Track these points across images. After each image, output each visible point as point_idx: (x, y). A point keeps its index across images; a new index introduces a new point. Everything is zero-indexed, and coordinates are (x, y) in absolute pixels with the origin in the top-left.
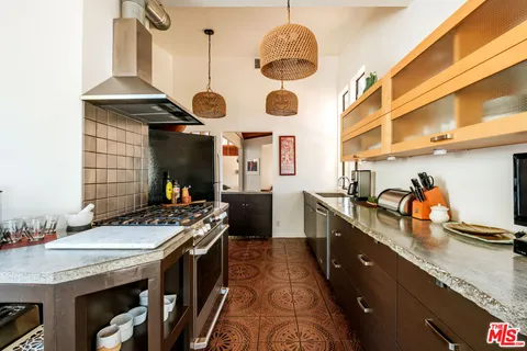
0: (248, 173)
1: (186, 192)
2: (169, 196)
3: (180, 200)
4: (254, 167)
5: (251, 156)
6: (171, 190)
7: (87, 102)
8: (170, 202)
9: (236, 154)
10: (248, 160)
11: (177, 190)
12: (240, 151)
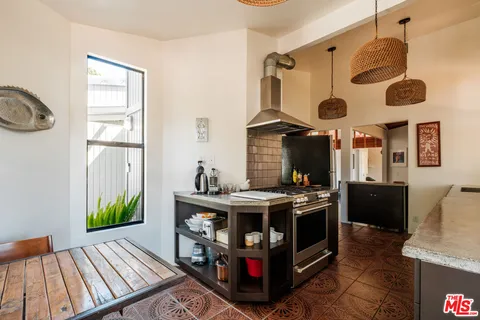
0: (393, 165)
1: (306, 177)
2: (295, 181)
3: (302, 184)
4: (400, 157)
5: (397, 147)
6: (296, 176)
7: (249, 129)
8: (295, 184)
9: (379, 145)
10: (393, 151)
11: (300, 176)
12: (384, 142)
